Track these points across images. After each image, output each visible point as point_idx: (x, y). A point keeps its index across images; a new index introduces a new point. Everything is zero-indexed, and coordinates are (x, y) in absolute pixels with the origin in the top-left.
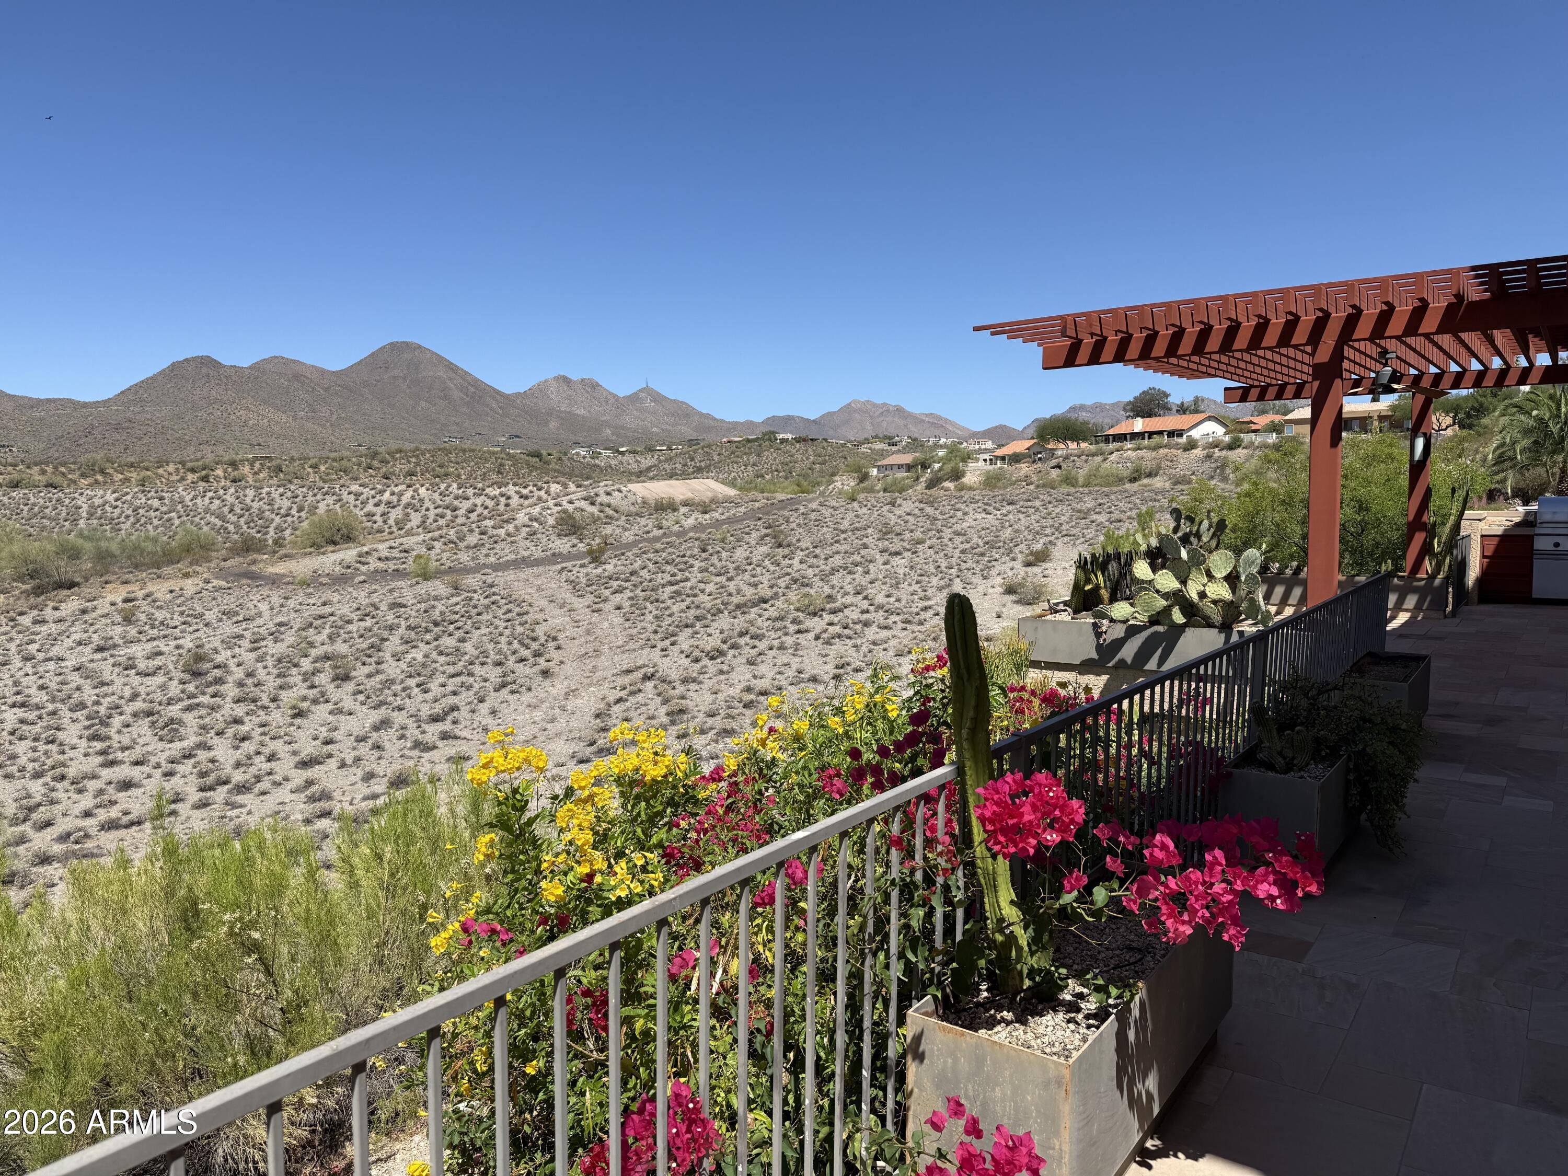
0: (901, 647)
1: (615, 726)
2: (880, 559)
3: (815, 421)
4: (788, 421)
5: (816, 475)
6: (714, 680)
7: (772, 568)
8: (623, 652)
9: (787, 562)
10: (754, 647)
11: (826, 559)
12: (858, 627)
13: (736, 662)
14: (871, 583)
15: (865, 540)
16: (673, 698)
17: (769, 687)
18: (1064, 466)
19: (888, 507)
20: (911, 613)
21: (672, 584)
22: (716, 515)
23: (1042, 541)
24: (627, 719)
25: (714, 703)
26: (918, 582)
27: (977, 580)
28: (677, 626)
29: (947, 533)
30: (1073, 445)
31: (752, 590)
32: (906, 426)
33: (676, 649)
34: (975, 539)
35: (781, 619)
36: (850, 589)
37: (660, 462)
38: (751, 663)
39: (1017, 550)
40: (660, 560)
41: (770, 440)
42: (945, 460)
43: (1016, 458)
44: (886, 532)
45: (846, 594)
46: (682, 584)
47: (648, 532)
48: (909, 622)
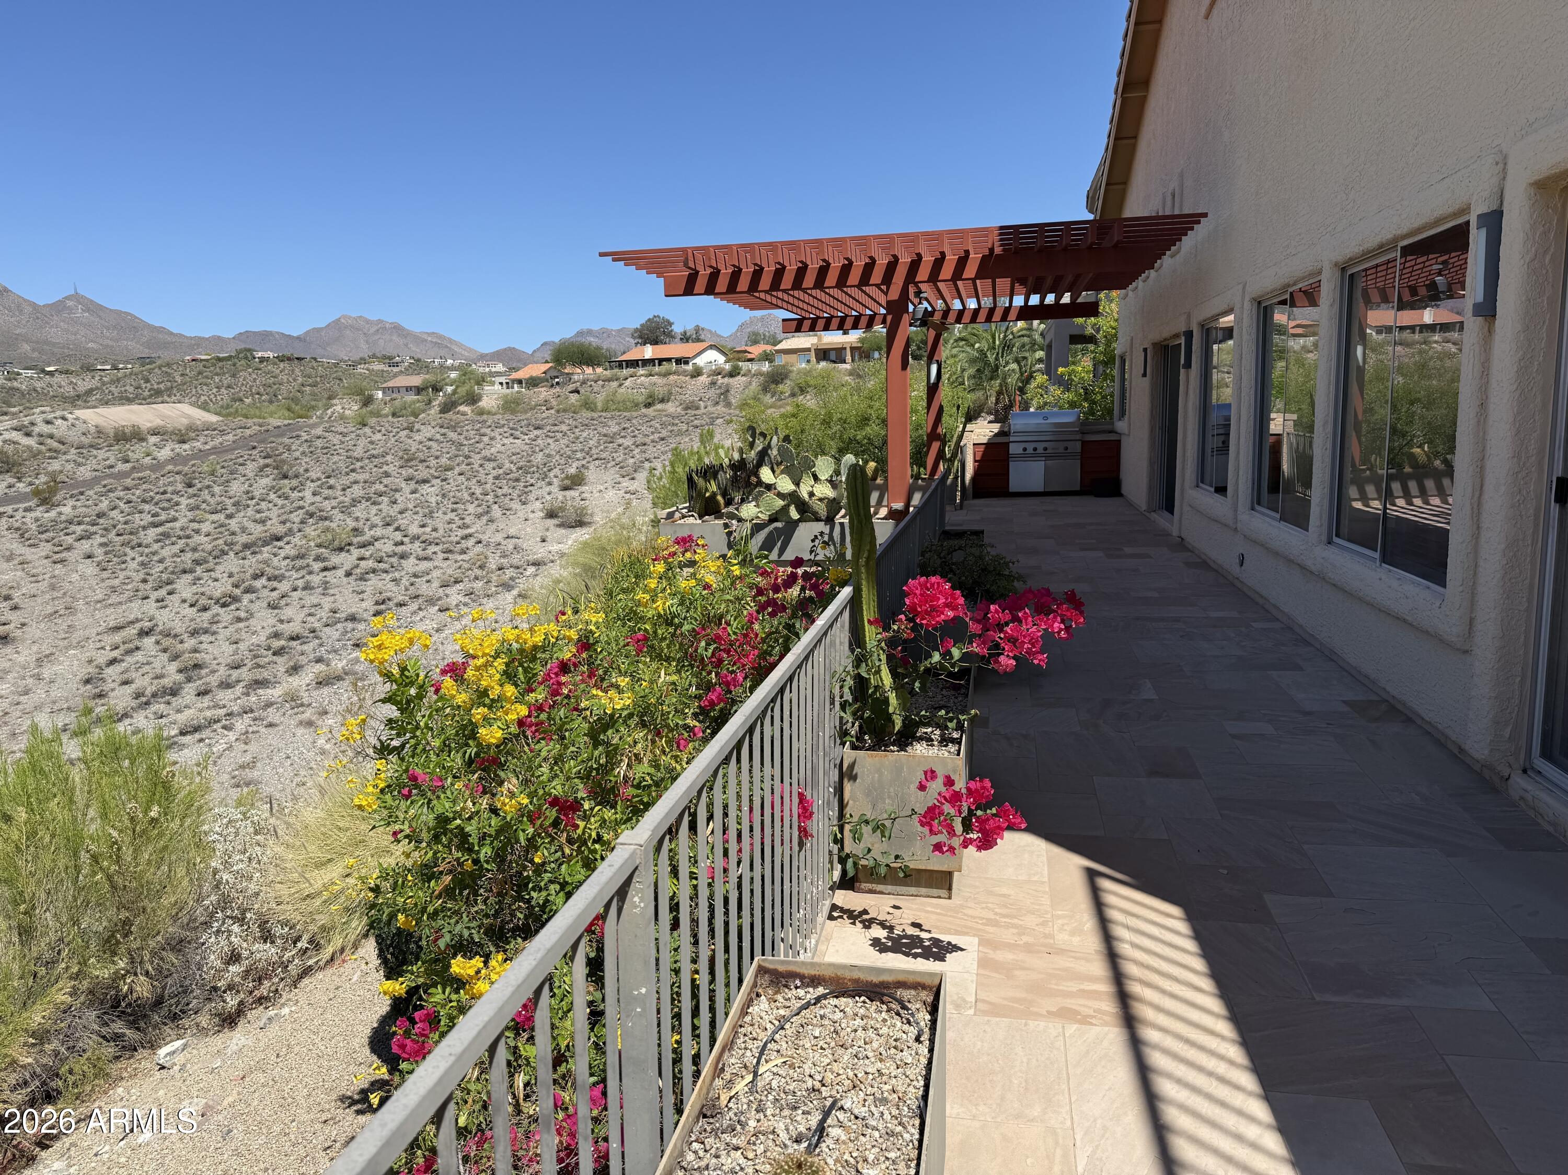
0: (446, 577)
1: (113, 690)
2: (407, 488)
3: (298, 338)
4: (265, 337)
5: (307, 398)
6: (232, 629)
7: (280, 502)
8: (106, 607)
9: (296, 494)
10: (274, 589)
11: (344, 490)
12: (394, 560)
13: (255, 607)
14: (401, 513)
15: (385, 468)
16: (184, 653)
17: (302, 631)
18: (582, 391)
19: (405, 432)
20: (451, 543)
21: (155, 525)
22: (198, 444)
23: (574, 465)
24: (126, 683)
25: (236, 653)
26: (453, 511)
27: (515, 505)
28: (173, 573)
29: (476, 459)
30: (589, 370)
31: (260, 528)
32: (406, 345)
33: (175, 598)
34: (507, 465)
35: (301, 556)
36: (377, 520)
37: (104, 384)
38: (272, 606)
39: (552, 474)
40: (134, 498)
41: (246, 358)
42: (459, 383)
43: (533, 382)
44: (408, 460)
45: (373, 526)
46: (169, 525)
47: (111, 467)
48: (450, 551)
